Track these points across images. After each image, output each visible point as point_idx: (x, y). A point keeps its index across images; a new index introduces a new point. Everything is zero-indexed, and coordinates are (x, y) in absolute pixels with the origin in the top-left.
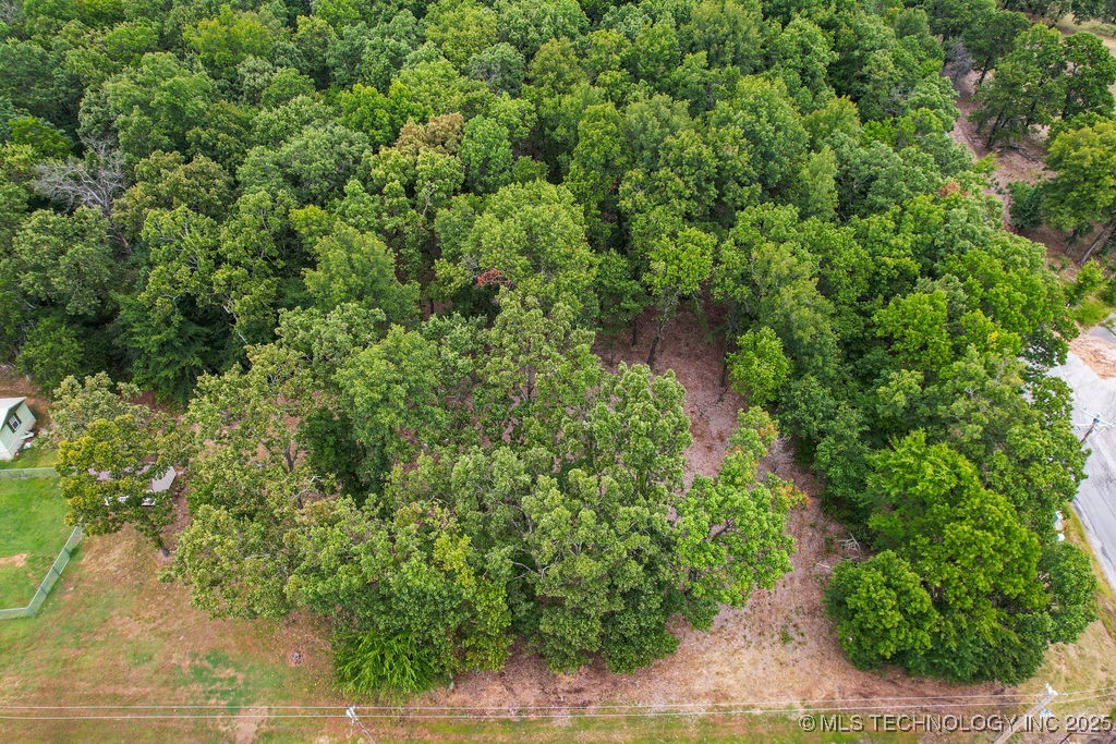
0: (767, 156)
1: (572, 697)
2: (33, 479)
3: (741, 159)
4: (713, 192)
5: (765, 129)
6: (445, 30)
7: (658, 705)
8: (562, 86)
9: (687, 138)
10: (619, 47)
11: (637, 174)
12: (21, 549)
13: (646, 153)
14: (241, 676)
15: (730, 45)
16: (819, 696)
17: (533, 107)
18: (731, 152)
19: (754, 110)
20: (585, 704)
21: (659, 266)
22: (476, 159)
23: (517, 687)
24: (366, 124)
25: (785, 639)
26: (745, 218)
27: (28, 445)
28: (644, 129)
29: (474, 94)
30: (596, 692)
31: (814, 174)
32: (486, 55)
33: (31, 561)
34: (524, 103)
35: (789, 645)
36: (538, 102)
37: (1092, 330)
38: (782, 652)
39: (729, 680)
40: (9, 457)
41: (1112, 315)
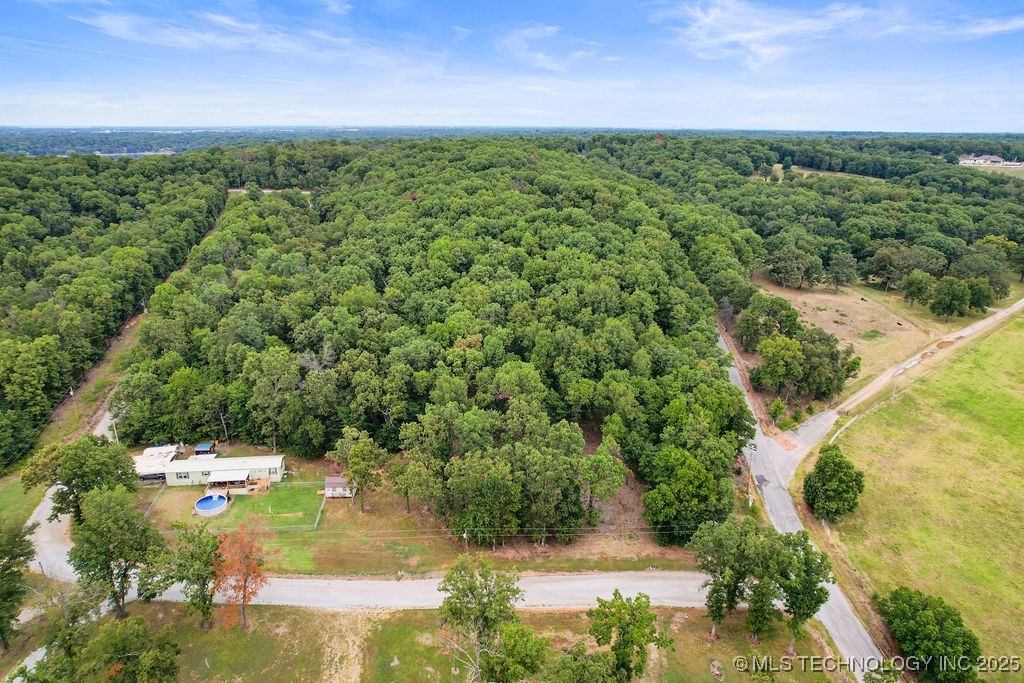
0: (617, 351)
2: (292, 488)
4: (594, 366)
5: (616, 340)
6: (465, 296)
8: (525, 323)
9: (582, 343)
10: (551, 305)
11: (562, 358)
12: (300, 511)
13: (565, 350)
15: (603, 304)
17: (512, 332)
19: (612, 332)
22: (490, 353)
24: (439, 339)
27: (286, 476)
28: (563, 341)
29: (484, 326)
32: (487, 309)
33: (305, 514)
34: (509, 330)
35: (632, 539)
36: (514, 329)
37: (786, 432)
39: (607, 549)
40: (279, 480)
41: (798, 426)
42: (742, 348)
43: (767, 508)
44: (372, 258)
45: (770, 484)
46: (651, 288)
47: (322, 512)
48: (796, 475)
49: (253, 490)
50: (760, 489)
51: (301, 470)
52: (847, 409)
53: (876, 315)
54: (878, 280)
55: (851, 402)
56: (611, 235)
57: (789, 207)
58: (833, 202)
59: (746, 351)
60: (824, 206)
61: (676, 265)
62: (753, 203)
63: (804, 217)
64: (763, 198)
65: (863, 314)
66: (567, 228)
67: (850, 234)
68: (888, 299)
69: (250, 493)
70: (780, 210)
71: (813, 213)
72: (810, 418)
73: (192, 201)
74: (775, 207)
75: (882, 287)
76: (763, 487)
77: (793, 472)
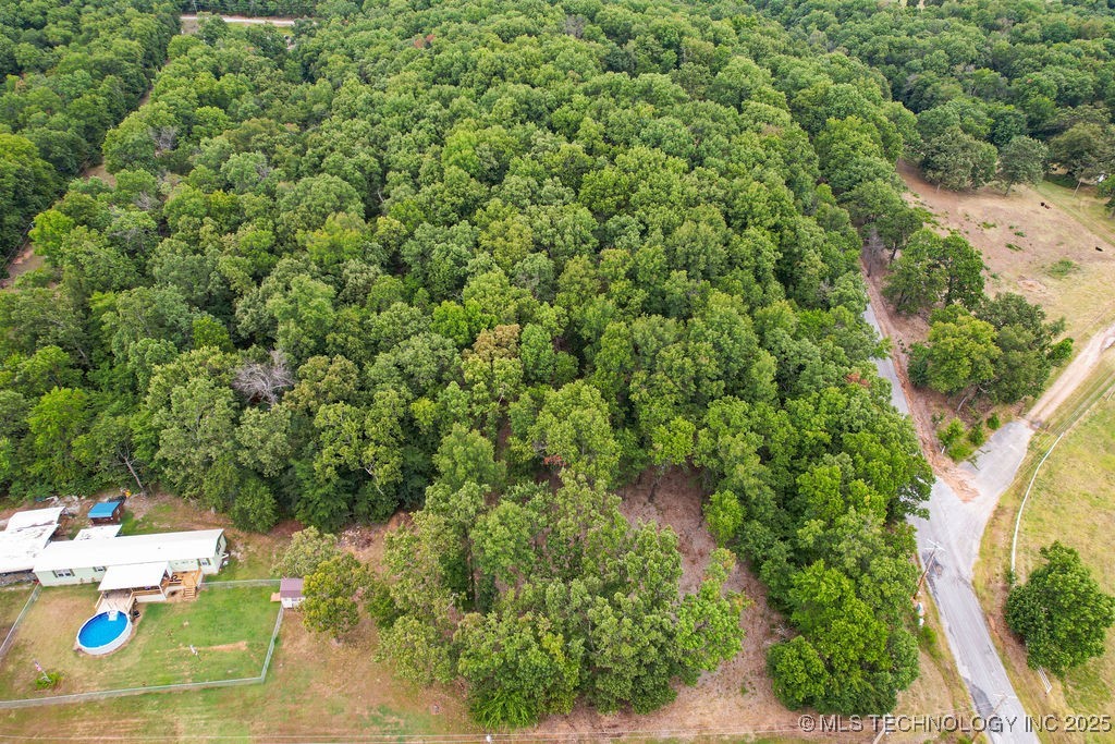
1: (612, 732)
2: (236, 589)
3: (711, 367)
4: (693, 387)
5: (726, 341)
6: (494, 238)
7: (664, 734)
10: (624, 262)
11: (643, 375)
12: (241, 638)
13: (648, 360)
14: (402, 722)
15: (703, 258)
16: (764, 728)
17: (565, 313)
18: (704, 361)
20: (619, 735)
21: (659, 446)
22: (531, 360)
23: (576, 724)
24: (452, 332)
25: (744, 691)
26: (714, 410)
27: (226, 563)
29: (522, 301)
30: (625, 727)
31: (760, 372)
32: (528, 265)
33: (250, 646)
34: (558, 309)
35: (746, 695)
36: (568, 308)
37: (961, 464)
38: (741, 700)
39: (709, 718)
40: (216, 572)
41: (976, 453)
42: (891, 308)
43: (945, 624)
44: (363, 156)
45: (946, 573)
46: (771, 222)
47: (276, 641)
48: (982, 553)
49: (174, 593)
50: (931, 581)
51: (251, 548)
52: (1043, 418)
53: (1064, 232)
54: (1061, 171)
55: (1047, 405)
56: (710, 123)
57: (942, 52)
58: (1002, 42)
59: (897, 312)
60: (988, 49)
61: (802, 173)
62: (891, 44)
63: (959, 68)
64: (904, 38)
65: (1046, 232)
66: (646, 109)
67: (1027, 96)
68: (1076, 201)
69: (171, 600)
70: (927, 56)
71: (972, 62)
72: (992, 435)
73: (120, 43)
74: (922, 52)
75: (1069, 182)
76: (935, 580)
77: (976, 548)
